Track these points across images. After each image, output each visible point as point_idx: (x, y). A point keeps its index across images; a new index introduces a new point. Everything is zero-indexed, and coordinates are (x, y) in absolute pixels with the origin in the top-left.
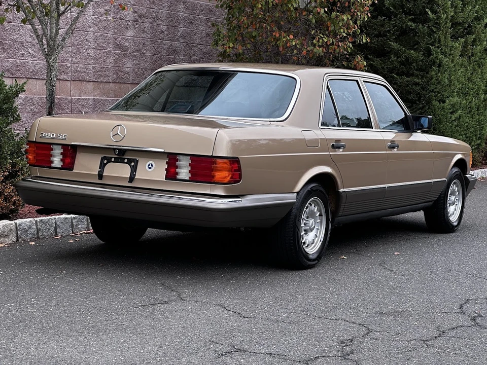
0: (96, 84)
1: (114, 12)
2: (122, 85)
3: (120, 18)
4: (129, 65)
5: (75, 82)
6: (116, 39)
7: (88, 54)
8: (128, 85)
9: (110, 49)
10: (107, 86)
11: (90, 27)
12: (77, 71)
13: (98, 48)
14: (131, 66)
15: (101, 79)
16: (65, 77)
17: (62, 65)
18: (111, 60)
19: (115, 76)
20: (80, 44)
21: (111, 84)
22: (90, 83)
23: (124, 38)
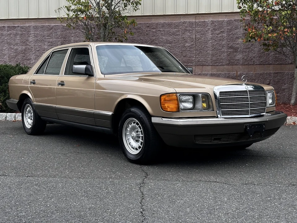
0: (214, 67)
1: (227, 32)
2: (234, 66)
3: (231, 34)
4: (239, 56)
5: (198, 66)
6: (229, 44)
7: (207, 53)
8: (239, 66)
9: (225, 49)
10: (222, 67)
11: (209, 41)
12: (199, 61)
13: (215, 50)
14: (241, 56)
15: (217, 64)
16: (191, 65)
17: (189, 59)
18: (225, 54)
19: (228, 62)
20: (202, 49)
21: (225, 66)
22: (209, 66)
23: (236, 43)
